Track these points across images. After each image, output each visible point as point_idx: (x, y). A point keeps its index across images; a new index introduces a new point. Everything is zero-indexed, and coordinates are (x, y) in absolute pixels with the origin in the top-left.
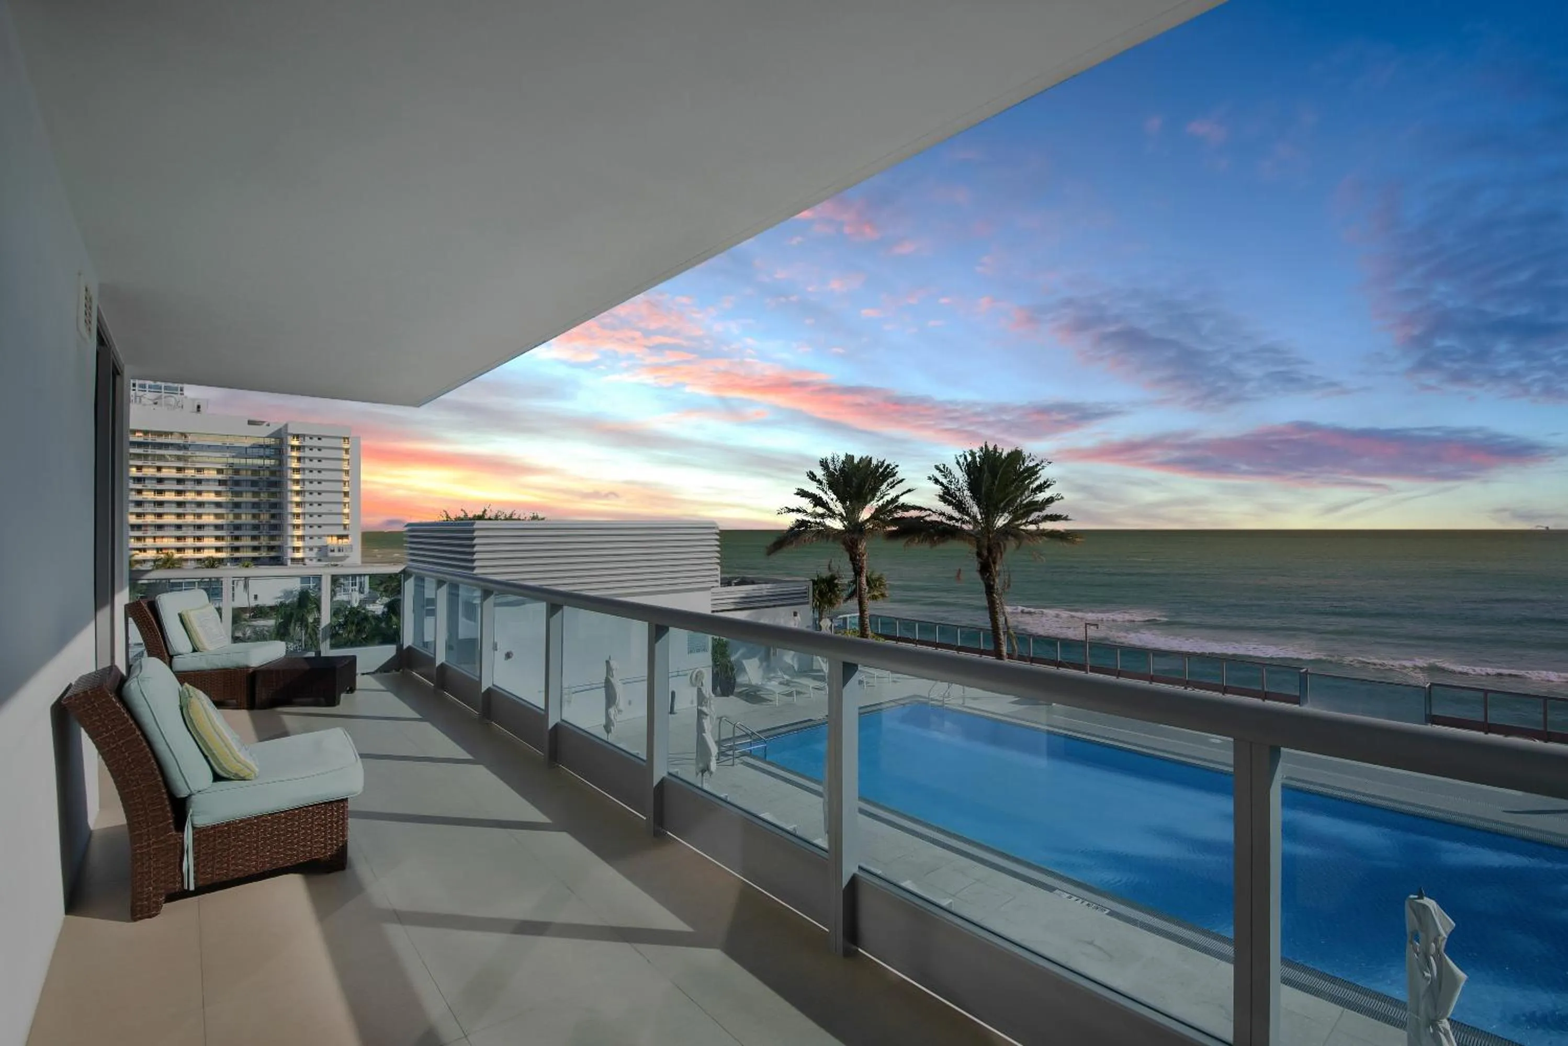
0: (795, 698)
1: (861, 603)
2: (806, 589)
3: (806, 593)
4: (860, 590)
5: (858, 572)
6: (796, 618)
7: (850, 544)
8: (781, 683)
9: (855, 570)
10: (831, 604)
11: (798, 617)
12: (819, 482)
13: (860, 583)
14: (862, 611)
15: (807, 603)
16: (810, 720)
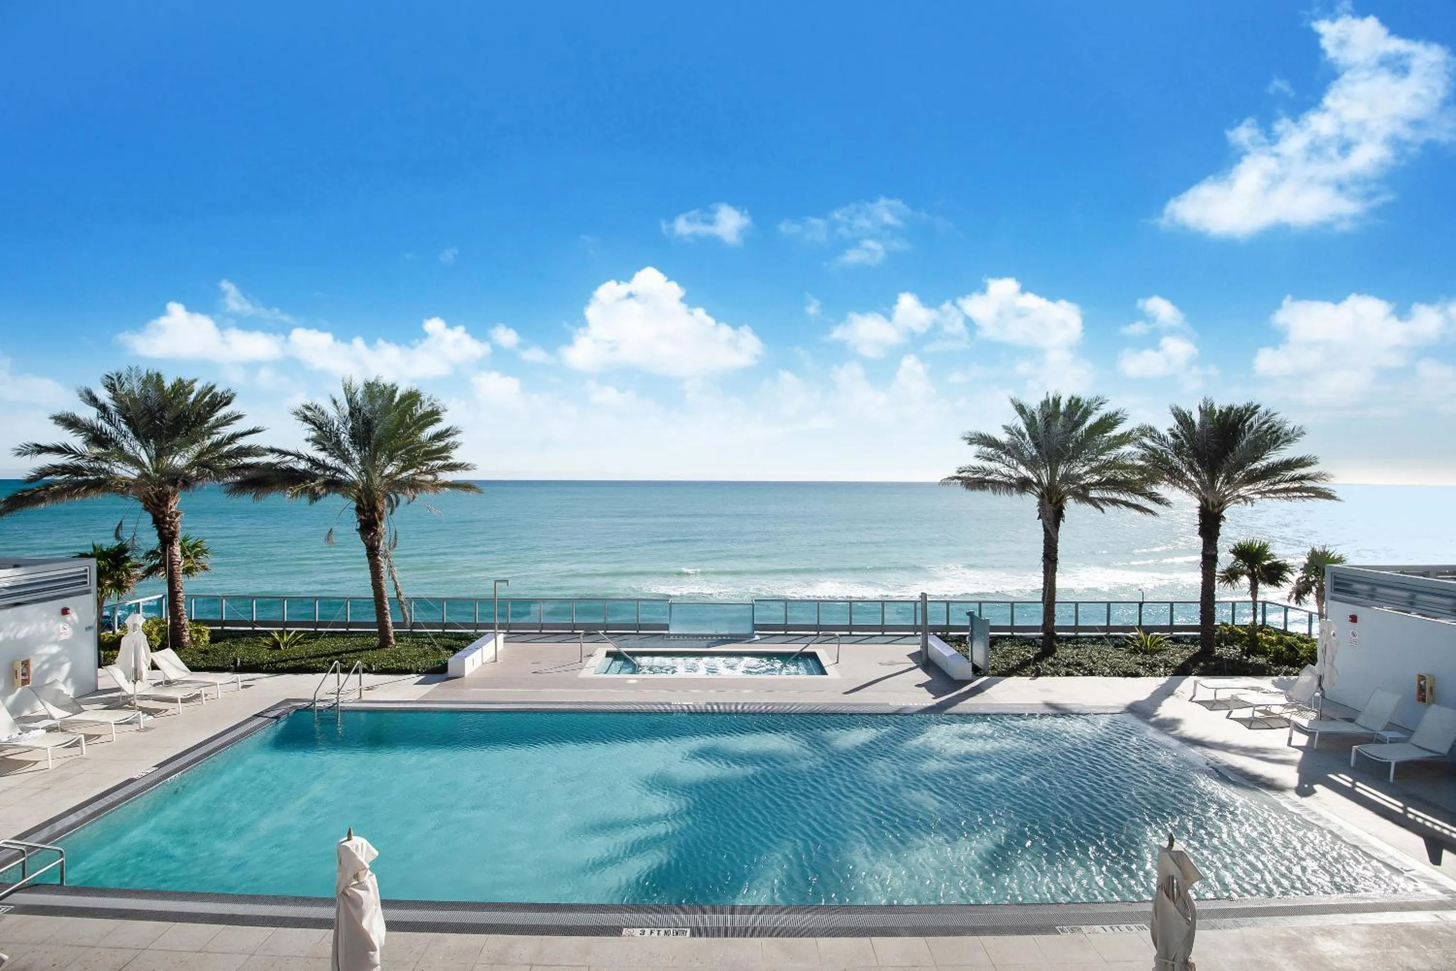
0: (84, 747)
1: (172, 583)
2: (86, 570)
3: (85, 576)
4: (172, 563)
5: (167, 540)
6: (68, 618)
7: (155, 501)
8: (50, 729)
9: (161, 535)
10: (119, 586)
11: (73, 616)
12: (103, 408)
13: (172, 554)
14: (173, 594)
15: (88, 592)
16: (131, 781)
